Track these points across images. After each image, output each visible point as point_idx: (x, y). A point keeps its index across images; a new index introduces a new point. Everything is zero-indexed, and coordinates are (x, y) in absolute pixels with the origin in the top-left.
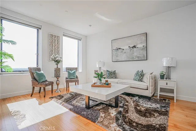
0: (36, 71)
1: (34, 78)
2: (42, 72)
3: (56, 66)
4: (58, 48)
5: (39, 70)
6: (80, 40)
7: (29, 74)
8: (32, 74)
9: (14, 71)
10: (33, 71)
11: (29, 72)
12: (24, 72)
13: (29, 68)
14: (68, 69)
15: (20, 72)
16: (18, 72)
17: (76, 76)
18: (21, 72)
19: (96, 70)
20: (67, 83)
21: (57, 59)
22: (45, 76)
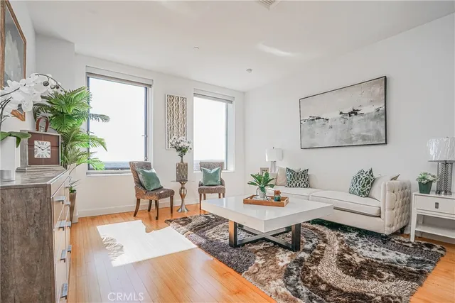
0: (142, 168)
1: (139, 183)
2: (153, 171)
3: (180, 158)
4: (184, 121)
5: (148, 166)
6: (231, 102)
7: (130, 174)
8: (136, 174)
9: (106, 169)
10: (137, 169)
11: (130, 170)
12: (123, 171)
13: (130, 163)
14: (205, 166)
15: (116, 171)
16: (113, 171)
17: (221, 180)
18: (118, 171)
19: (264, 167)
20: (201, 195)
21: (180, 145)
22: (158, 180)
